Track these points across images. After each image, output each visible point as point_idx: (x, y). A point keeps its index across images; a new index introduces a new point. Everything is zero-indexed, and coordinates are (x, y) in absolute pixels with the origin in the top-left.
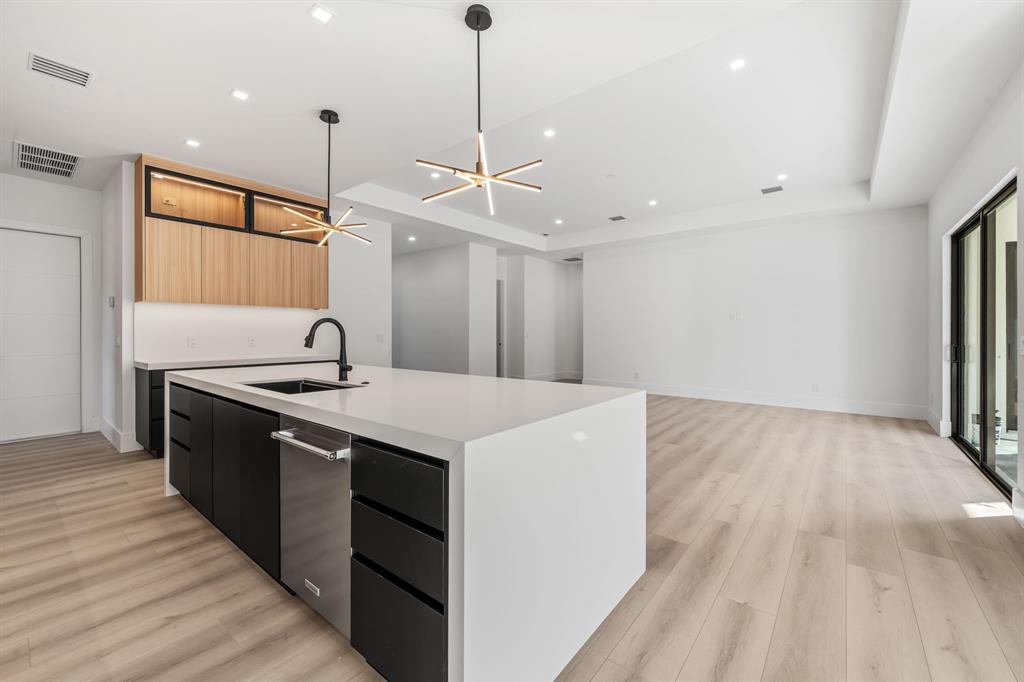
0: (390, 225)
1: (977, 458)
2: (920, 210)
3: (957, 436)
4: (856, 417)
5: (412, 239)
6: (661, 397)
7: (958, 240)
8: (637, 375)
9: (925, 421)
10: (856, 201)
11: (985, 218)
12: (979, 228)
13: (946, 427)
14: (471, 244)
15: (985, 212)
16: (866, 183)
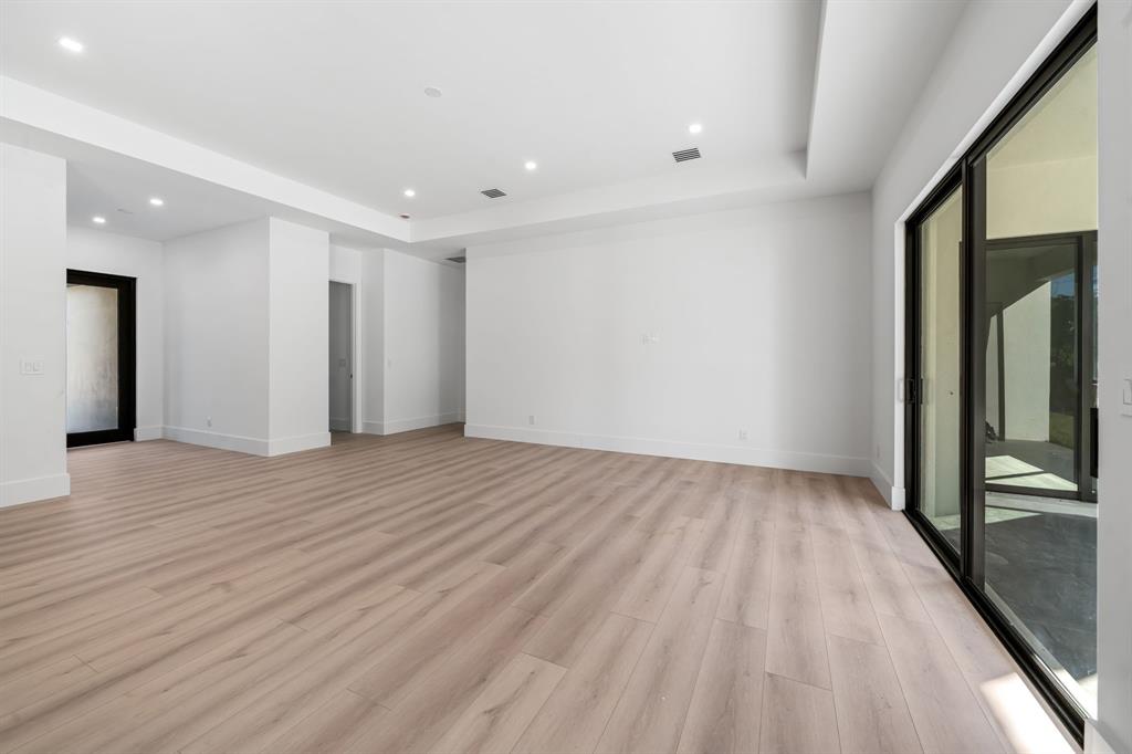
0: (64, 162)
1: (958, 567)
2: (859, 196)
3: (913, 510)
4: (789, 474)
5: (156, 202)
6: (559, 449)
7: (914, 226)
8: (532, 418)
9: (868, 479)
10: (787, 179)
11: (970, 170)
12: (961, 189)
13: (898, 497)
14: (271, 218)
15: (970, 159)
16: (800, 152)
